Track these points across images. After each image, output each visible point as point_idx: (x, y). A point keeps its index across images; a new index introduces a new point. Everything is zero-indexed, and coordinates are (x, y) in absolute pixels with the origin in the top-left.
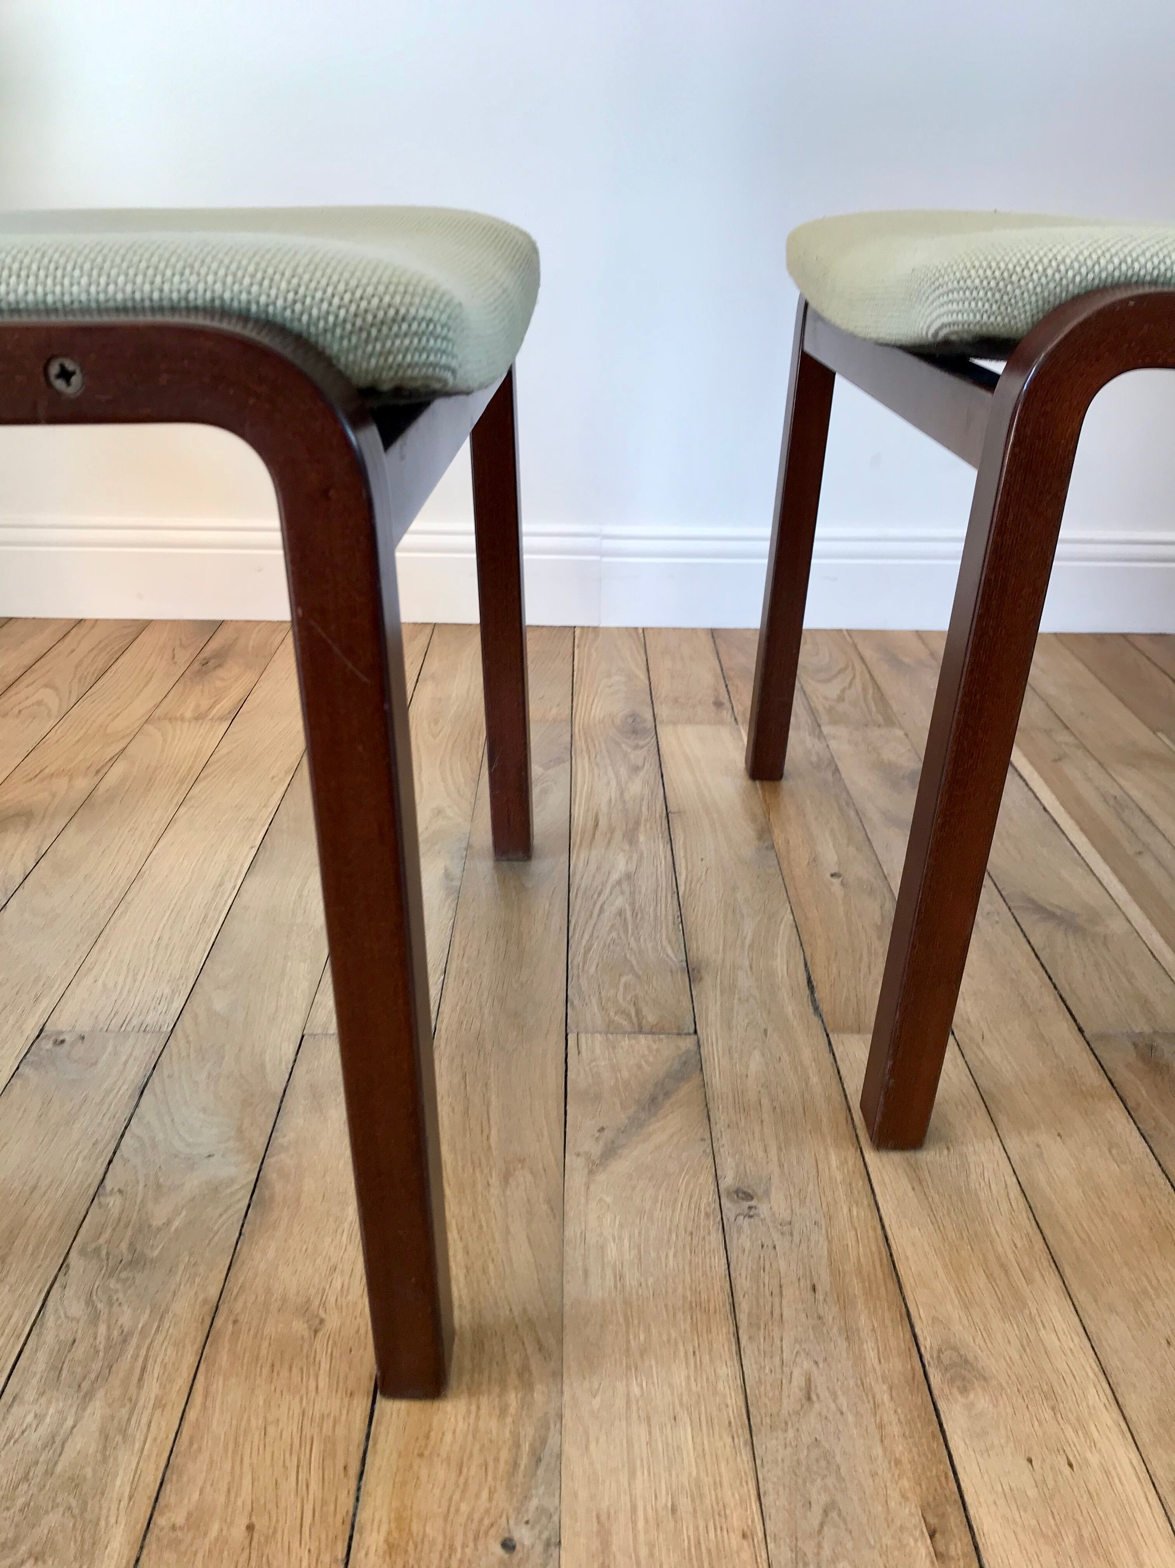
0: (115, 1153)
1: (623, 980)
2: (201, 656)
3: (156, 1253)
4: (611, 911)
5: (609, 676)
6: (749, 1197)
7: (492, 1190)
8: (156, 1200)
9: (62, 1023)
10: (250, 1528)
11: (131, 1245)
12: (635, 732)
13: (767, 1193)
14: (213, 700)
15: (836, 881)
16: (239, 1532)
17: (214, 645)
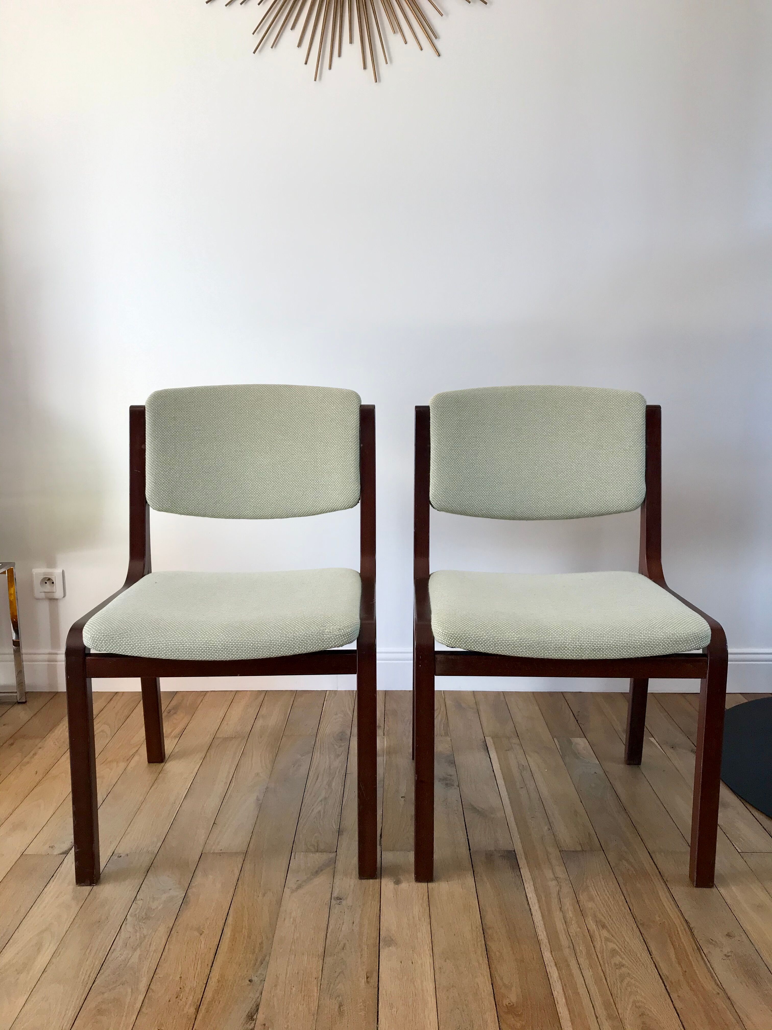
0: (139, 889)
1: (316, 835)
2: (168, 708)
3: (153, 915)
4: (316, 811)
5: (336, 714)
6: (341, 899)
7: (259, 898)
8: (153, 902)
9: (120, 850)
10: (181, 977)
11: (146, 914)
12: (341, 740)
13: (346, 898)
14: (172, 729)
15: (403, 799)
16: (178, 978)
17: (174, 703)
